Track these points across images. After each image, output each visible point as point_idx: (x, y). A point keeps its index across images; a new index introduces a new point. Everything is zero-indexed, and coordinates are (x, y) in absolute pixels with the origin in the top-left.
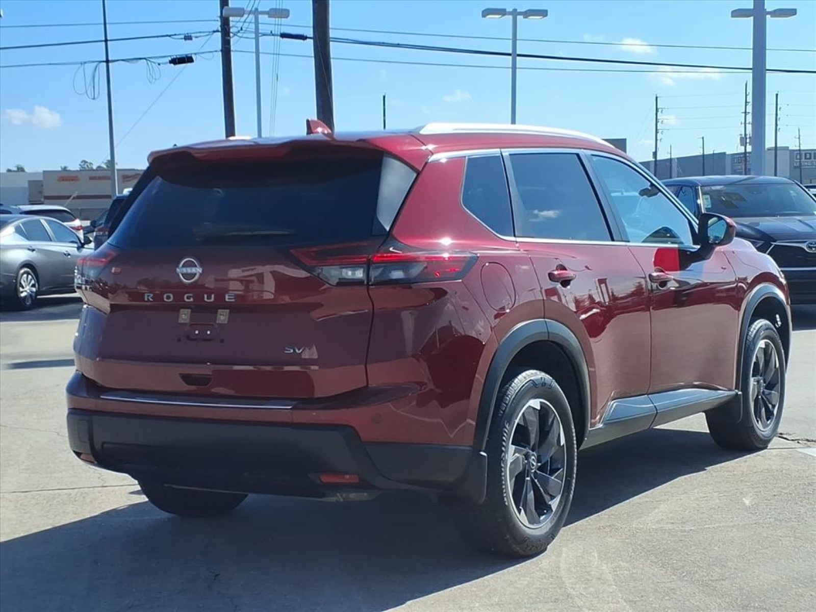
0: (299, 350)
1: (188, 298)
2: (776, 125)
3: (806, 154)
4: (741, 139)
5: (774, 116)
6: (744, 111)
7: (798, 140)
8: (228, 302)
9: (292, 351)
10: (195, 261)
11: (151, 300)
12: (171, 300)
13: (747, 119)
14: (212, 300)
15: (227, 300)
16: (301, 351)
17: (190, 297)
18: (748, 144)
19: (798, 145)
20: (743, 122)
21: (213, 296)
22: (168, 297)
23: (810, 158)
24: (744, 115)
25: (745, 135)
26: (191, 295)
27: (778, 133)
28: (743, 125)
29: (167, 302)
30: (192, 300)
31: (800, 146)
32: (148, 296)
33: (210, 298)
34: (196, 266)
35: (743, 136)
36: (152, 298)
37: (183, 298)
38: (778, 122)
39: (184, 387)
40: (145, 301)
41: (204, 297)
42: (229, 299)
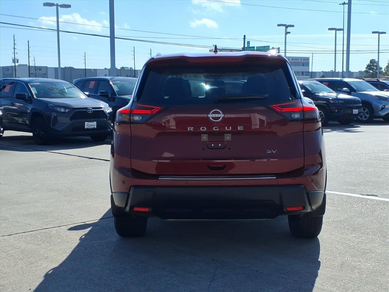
0: (274, 151)
2: (29, 55)
3: (39, 68)
4: (13, 60)
5: (28, 51)
6: (13, 47)
7: (34, 62)
8: (239, 130)
9: (271, 152)
10: (218, 111)
12: (205, 129)
13: (15, 51)
14: (230, 129)
15: (239, 129)
16: (275, 152)
17: (217, 128)
18: (16, 63)
19: (34, 64)
20: (13, 52)
21: (230, 127)
23: (37, 70)
24: (13, 49)
25: (15, 58)
27: (30, 58)
28: (14, 54)
29: (202, 131)
31: (35, 65)
32: (190, 128)
33: (229, 129)
34: (220, 113)
35: (14, 59)
36: (193, 129)
37: (213, 129)
38: (30, 54)
40: (188, 131)
41: (225, 128)
42: (240, 129)
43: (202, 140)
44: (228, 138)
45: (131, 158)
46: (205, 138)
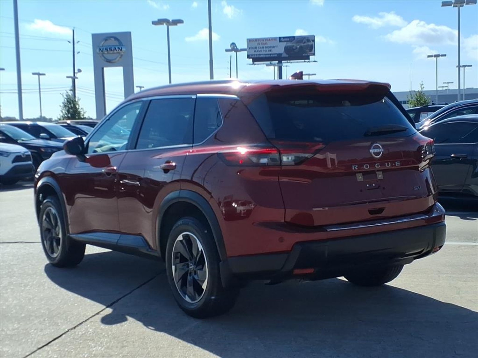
1: (378, 166)
9: (417, 189)
10: (379, 145)
11: (357, 169)
12: (369, 167)
17: (379, 165)
21: (390, 163)
22: (367, 167)
26: (379, 164)
29: (366, 169)
30: (379, 167)
32: (354, 167)
33: (389, 165)
34: (380, 148)
36: (357, 168)
37: (375, 166)
39: (369, 216)
40: (352, 170)
41: (385, 165)
42: (398, 164)
43: (358, 180)
44: (380, 176)
45: (285, 209)
46: (360, 177)
